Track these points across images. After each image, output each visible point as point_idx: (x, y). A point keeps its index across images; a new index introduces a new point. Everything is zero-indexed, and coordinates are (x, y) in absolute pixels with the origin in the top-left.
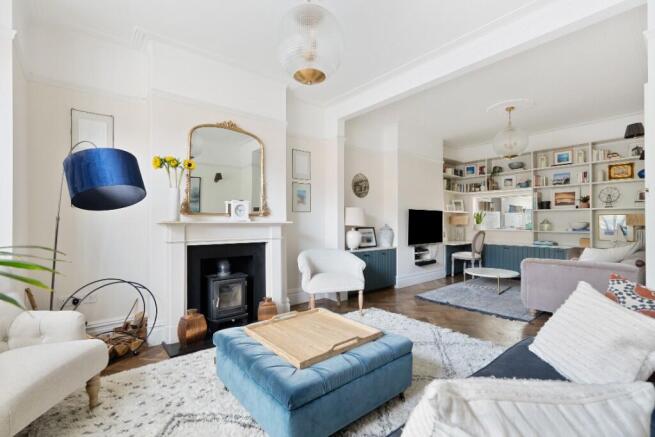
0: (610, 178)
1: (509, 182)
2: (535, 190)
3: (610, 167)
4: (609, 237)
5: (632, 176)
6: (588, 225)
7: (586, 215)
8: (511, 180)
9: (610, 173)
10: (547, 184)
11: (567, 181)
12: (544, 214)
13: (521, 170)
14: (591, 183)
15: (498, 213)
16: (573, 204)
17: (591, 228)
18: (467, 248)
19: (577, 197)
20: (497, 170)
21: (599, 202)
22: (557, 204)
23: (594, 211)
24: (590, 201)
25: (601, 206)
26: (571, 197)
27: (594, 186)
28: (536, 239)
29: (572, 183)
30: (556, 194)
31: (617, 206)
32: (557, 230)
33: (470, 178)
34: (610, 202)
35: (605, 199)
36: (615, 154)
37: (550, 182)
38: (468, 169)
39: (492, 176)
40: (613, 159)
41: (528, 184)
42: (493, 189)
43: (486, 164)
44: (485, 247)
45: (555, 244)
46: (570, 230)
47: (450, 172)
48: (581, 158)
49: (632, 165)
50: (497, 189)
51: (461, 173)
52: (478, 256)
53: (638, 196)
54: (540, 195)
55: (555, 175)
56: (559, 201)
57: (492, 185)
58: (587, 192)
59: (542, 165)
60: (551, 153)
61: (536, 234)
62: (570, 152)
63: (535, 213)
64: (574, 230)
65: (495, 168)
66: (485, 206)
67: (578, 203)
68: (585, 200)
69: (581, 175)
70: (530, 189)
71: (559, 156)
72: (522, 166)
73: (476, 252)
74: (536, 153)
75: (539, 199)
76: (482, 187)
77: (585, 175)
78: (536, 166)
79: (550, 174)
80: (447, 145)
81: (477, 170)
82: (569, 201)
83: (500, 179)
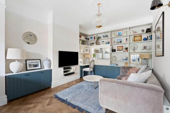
0: (134, 41)
1: (103, 42)
2: (111, 45)
3: (134, 37)
4: (134, 62)
5: (141, 40)
6: (127, 58)
7: (127, 54)
8: (104, 42)
9: (134, 39)
10: (115, 43)
11: (121, 42)
12: (114, 54)
13: (107, 38)
14: (128, 42)
15: (101, 54)
16: (123, 50)
17: (128, 59)
18: (88, 66)
19: (124, 48)
20: (99, 38)
21: (131, 49)
22: (118, 50)
23: (129, 53)
24: (128, 49)
25: (131, 51)
26: (122, 48)
27: (129, 43)
28: (111, 63)
29: (122, 43)
30: (117, 47)
31: (136, 51)
32: (118, 60)
33: (91, 41)
34: (134, 49)
35: (133, 48)
36: (136, 32)
37: (116, 42)
38: (91, 38)
39: (98, 40)
40: (135, 34)
41: (109, 43)
42: (98, 45)
43: (95, 36)
44: (95, 66)
45: (117, 65)
46: (122, 60)
47: (83, 38)
48: (125, 34)
49: (141, 36)
50: (99, 44)
51: (88, 39)
52: (92, 70)
53: (143, 47)
54: (112, 47)
55: (117, 40)
56: (118, 49)
57: (97, 43)
58: (127, 46)
59: (113, 36)
60: (116, 32)
61: (111, 61)
62: (122, 32)
63: (111, 53)
64: (123, 60)
65: (98, 37)
66: (97, 51)
67: (124, 50)
68: (127, 49)
69: (125, 40)
70: (109, 45)
71: (118, 33)
72: (107, 36)
73: (91, 68)
74: (111, 32)
75: (112, 48)
76: (94, 44)
77: (127, 39)
78: (111, 36)
79: (116, 40)
80: (81, 27)
81: (93, 38)
82: (121, 49)
83: (100, 41)
